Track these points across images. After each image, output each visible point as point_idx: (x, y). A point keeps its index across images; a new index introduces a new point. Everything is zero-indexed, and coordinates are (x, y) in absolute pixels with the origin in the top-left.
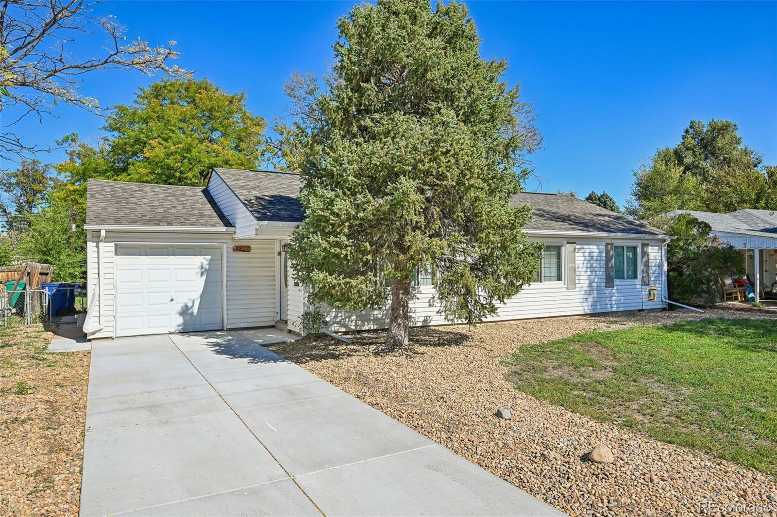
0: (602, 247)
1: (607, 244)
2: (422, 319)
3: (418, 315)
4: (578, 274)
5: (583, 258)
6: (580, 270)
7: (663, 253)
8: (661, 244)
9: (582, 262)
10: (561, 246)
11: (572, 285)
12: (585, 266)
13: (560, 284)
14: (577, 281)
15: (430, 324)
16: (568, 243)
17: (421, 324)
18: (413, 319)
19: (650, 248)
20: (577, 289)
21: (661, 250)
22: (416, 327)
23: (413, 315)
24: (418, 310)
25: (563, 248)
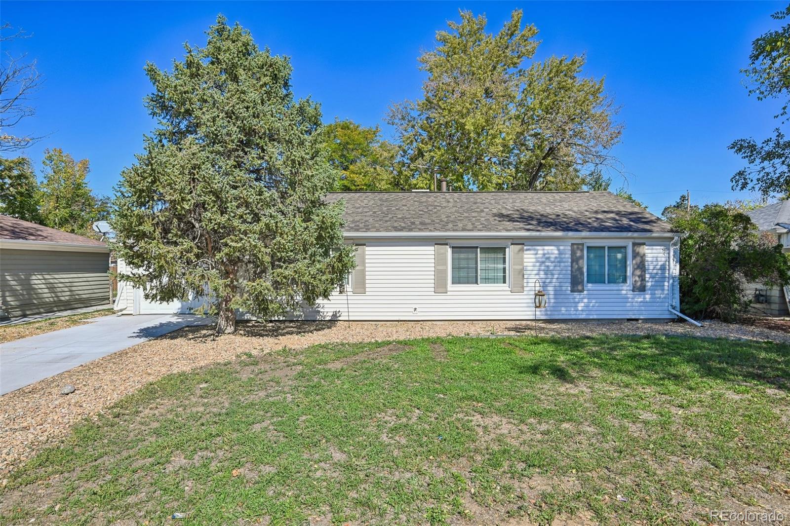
0: (567, 249)
1: (573, 244)
2: (331, 314)
3: (326, 310)
4: (526, 276)
5: (534, 260)
6: (529, 272)
7: (672, 253)
8: (668, 243)
9: (531, 264)
10: (505, 248)
11: (519, 288)
12: (537, 268)
13: (505, 287)
14: (525, 284)
15: (340, 318)
16: (512, 244)
17: (330, 318)
18: (321, 314)
19: (647, 247)
20: (525, 293)
21: (669, 249)
22: (324, 321)
23: (322, 310)
24: (326, 306)
25: (507, 250)
